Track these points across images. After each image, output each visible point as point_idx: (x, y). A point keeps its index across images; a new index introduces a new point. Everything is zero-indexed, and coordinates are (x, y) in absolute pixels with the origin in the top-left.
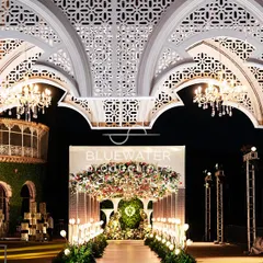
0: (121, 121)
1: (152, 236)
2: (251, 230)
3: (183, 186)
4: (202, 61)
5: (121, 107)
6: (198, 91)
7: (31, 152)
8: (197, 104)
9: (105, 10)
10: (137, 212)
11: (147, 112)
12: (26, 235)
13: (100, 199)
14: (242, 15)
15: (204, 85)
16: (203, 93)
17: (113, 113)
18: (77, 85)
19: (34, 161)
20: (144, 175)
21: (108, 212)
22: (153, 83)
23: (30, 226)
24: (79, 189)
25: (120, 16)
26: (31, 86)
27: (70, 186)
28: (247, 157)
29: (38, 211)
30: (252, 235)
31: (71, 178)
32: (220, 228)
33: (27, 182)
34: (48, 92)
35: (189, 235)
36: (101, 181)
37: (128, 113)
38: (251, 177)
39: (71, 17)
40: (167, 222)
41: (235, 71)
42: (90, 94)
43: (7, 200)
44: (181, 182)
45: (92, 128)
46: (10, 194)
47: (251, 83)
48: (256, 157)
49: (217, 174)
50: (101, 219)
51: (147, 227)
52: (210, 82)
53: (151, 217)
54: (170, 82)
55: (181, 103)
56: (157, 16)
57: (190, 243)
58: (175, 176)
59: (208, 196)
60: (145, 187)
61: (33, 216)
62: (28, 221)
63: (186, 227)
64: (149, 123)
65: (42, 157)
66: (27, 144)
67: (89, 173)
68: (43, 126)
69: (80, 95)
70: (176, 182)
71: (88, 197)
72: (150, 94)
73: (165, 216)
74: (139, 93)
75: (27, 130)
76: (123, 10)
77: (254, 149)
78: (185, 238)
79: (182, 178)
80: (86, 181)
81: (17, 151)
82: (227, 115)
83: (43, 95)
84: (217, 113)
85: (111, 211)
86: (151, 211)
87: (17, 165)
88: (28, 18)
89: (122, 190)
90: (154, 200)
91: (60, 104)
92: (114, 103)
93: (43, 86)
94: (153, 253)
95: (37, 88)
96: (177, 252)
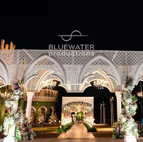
0: (75, 90)
1: (85, 122)
2: (112, 120)
3: (93, 108)
4: (97, 75)
5: (75, 86)
6: (95, 82)
7: (53, 98)
8: (94, 86)
9: (71, 61)
10: (82, 116)
11: (82, 88)
12: (50, 122)
13: (71, 112)
14: (105, 63)
15: (96, 81)
16: (96, 83)
17: (73, 88)
18: (63, 81)
19: (54, 101)
20: (82, 105)
21: (73, 115)
22: (83, 80)
23: (51, 120)
24: (65, 109)
25: (75, 63)
26: (51, 81)
27: (62, 108)
28: (111, 100)
29: (54, 115)
30: (112, 122)
31: (62, 106)
32: (104, 120)
33: (51, 107)
34: (55, 82)
35: (95, 122)
36: (71, 107)
37: (77, 88)
38: (112, 105)
39: (62, 63)
40: (89, 118)
41: (105, 77)
42: (66, 83)
43: (46, 112)
44: (92, 107)
45: (67, 92)
46: (46, 110)
47: (109, 81)
48: (113, 100)
49: (104, 105)
50: (72, 118)
51: (84, 120)
52: (98, 80)
53: (86, 117)
54: (88, 80)
55: (91, 86)
56: (84, 63)
57: (95, 124)
58: (91, 105)
59: (101, 111)
60: (83, 108)
61: (52, 117)
62: (51, 118)
63: (94, 119)
64: (83, 91)
65: (56, 100)
66: (52, 96)
67: (68, 104)
68: (57, 91)
69: (63, 83)
70: (91, 107)
71: (67, 111)
72: (82, 83)
73: (89, 117)
74: (79, 83)
75: (52, 92)
76: (75, 61)
77: (113, 98)
78: (93, 123)
79: (93, 106)
80: (67, 107)
81: (49, 98)
82: (102, 89)
83: (54, 83)
84: (100, 88)
85: (75, 115)
86: (86, 115)
87: (49, 102)
88: (51, 63)
89: (77, 109)
90: (86, 112)
91: (59, 85)
92: (73, 85)
93: (54, 81)
94: (86, 127)
95: (52, 81)
96: (91, 127)
